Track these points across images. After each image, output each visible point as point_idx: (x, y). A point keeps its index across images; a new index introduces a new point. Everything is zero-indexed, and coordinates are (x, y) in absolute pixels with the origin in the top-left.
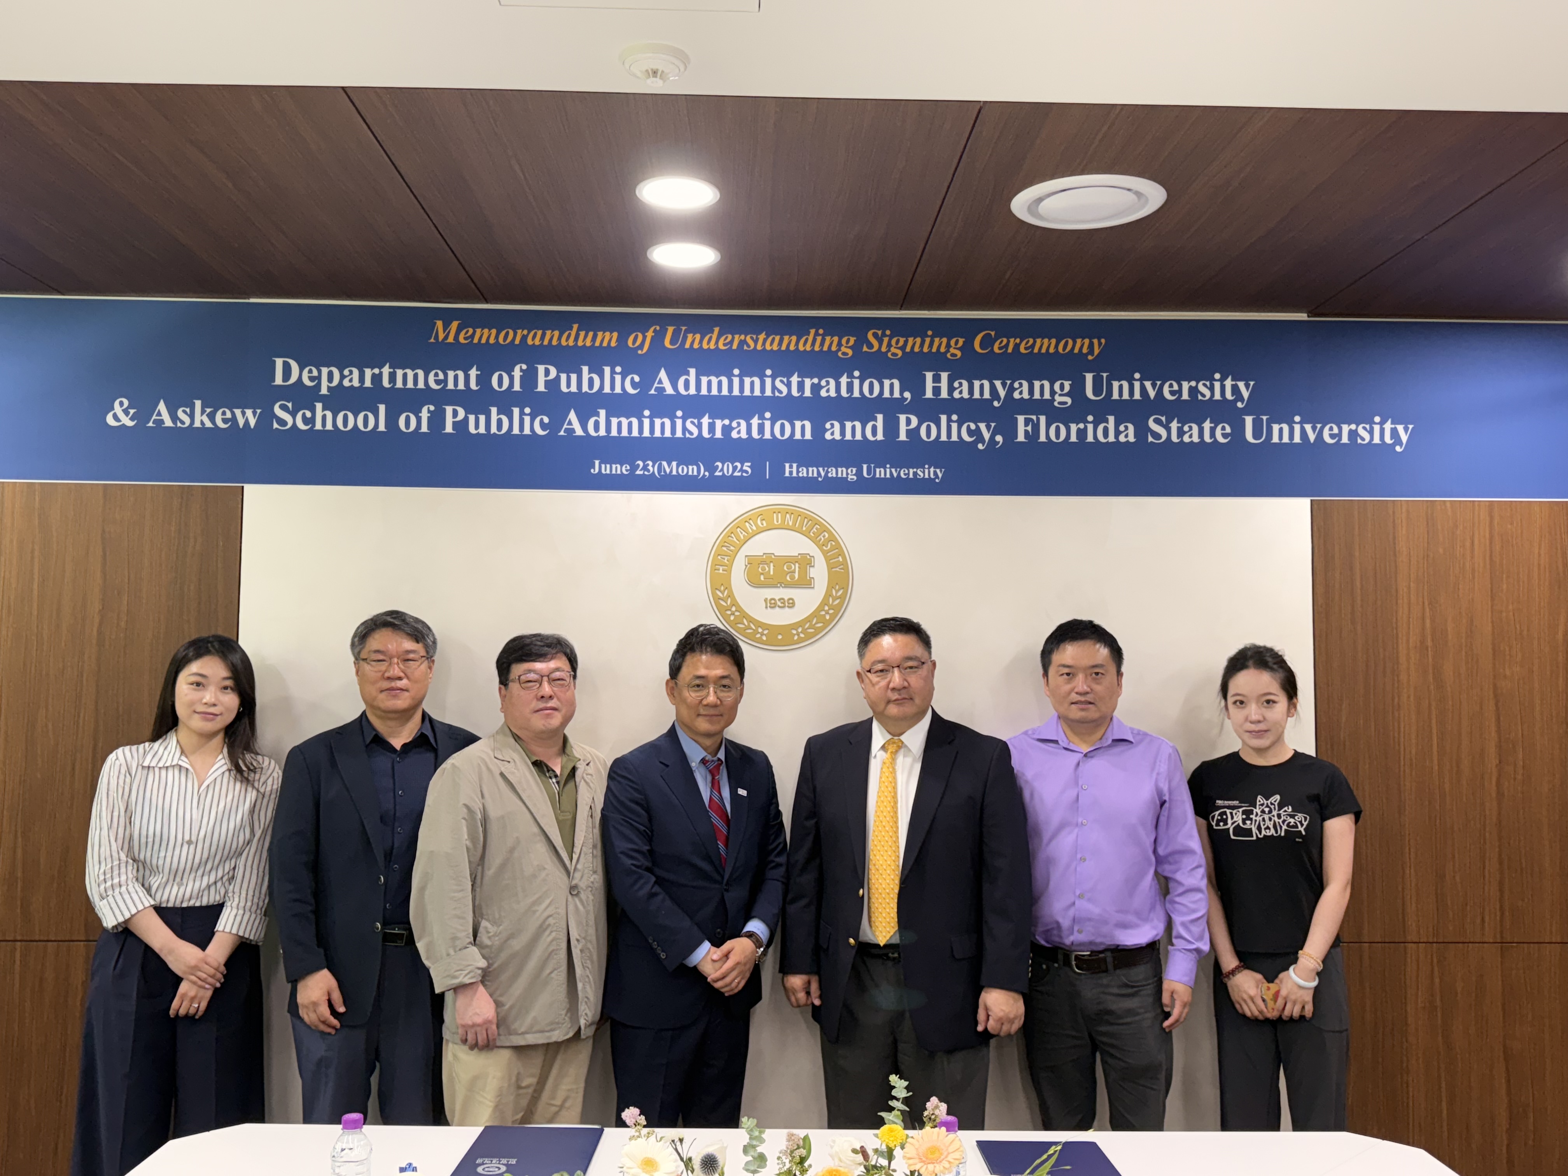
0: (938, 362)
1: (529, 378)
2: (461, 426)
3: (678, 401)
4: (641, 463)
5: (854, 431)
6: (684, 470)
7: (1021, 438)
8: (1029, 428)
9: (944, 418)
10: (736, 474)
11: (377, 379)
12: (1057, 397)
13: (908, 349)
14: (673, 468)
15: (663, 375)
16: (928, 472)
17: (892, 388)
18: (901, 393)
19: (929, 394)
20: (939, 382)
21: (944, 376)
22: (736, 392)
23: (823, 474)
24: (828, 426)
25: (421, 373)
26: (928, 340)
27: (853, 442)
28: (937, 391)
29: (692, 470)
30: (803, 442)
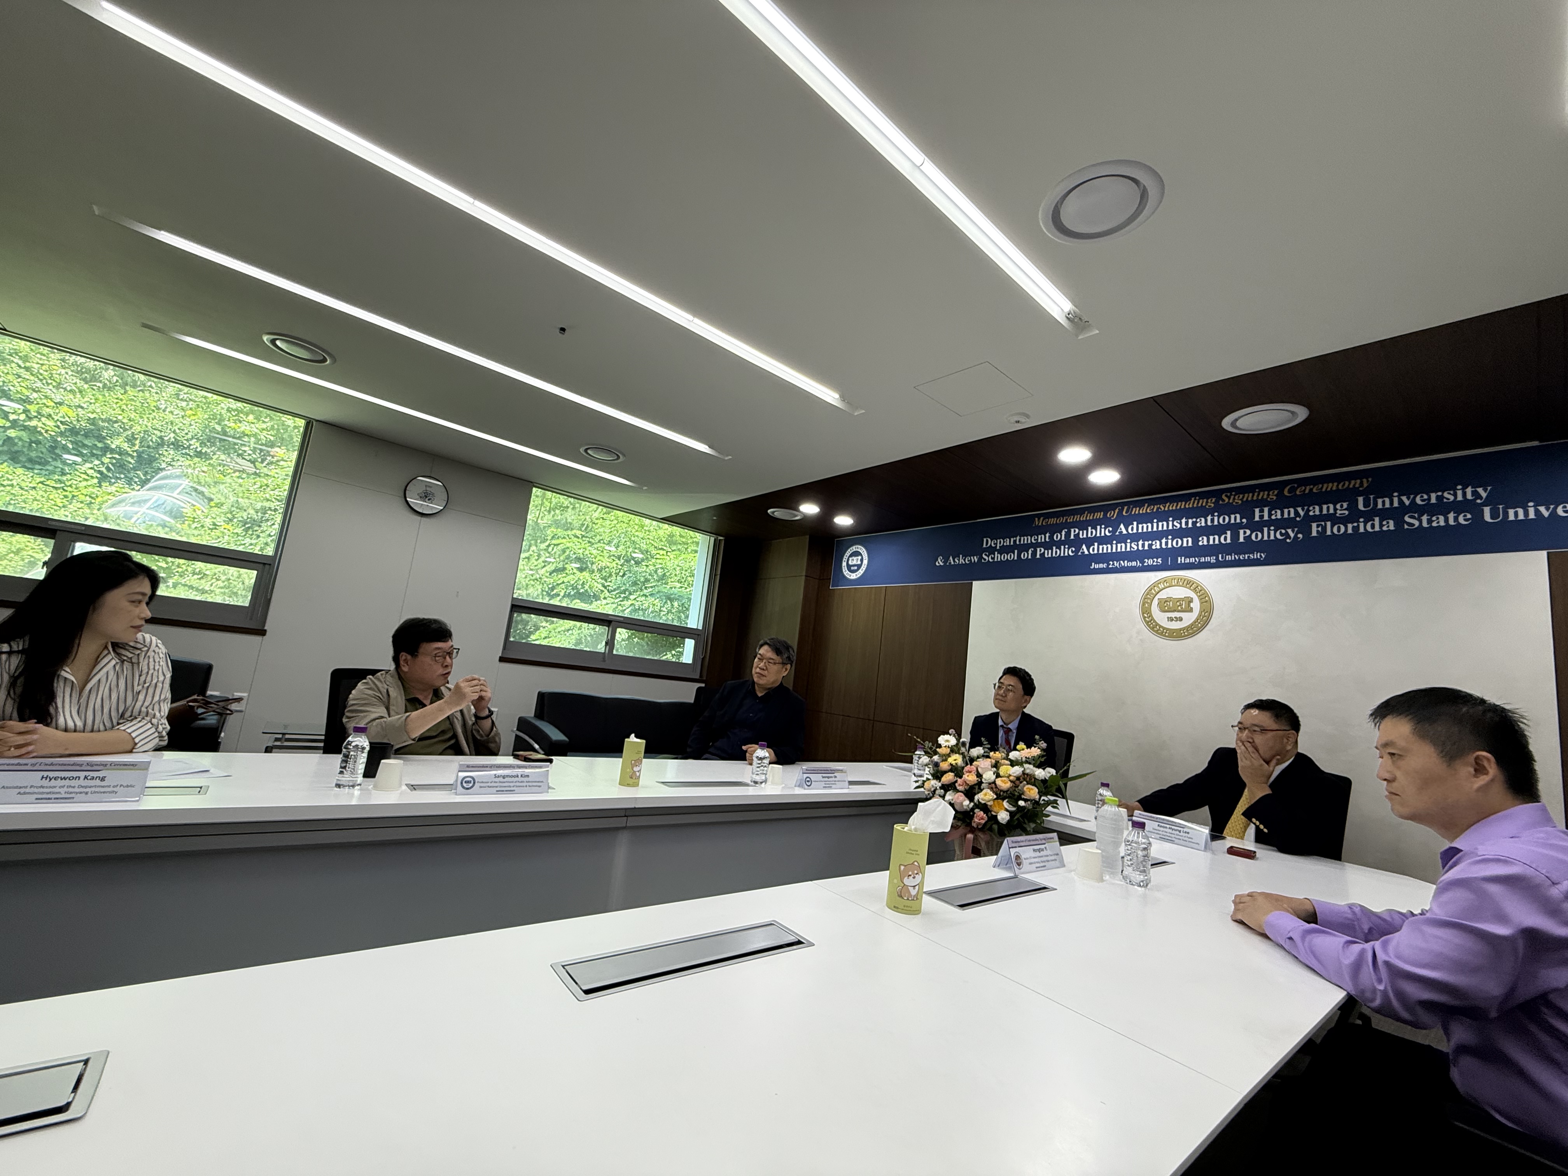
0: (1261, 504)
1: (1068, 534)
2: (1042, 555)
3: (1128, 536)
4: (1111, 563)
5: (1214, 540)
6: (1130, 564)
7: (1314, 534)
8: (1320, 529)
9: (1266, 529)
10: (1155, 564)
11: (1015, 541)
12: (1339, 512)
13: (1245, 499)
14: (1126, 564)
15: (1122, 526)
16: (1257, 555)
17: (1235, 518)
18: (1241, 520)
19: (1257, 518)
20: (1263, 512)
21: (1266, 510)
22: (1155, 529)
23: (1197, 560)
24: (1200, 539)
25: (1029, 537)
26: (1256, 494)
27: (1214, 545)
28: (1261, 517)
29: (1134, 564)
30: (1188, 547)
